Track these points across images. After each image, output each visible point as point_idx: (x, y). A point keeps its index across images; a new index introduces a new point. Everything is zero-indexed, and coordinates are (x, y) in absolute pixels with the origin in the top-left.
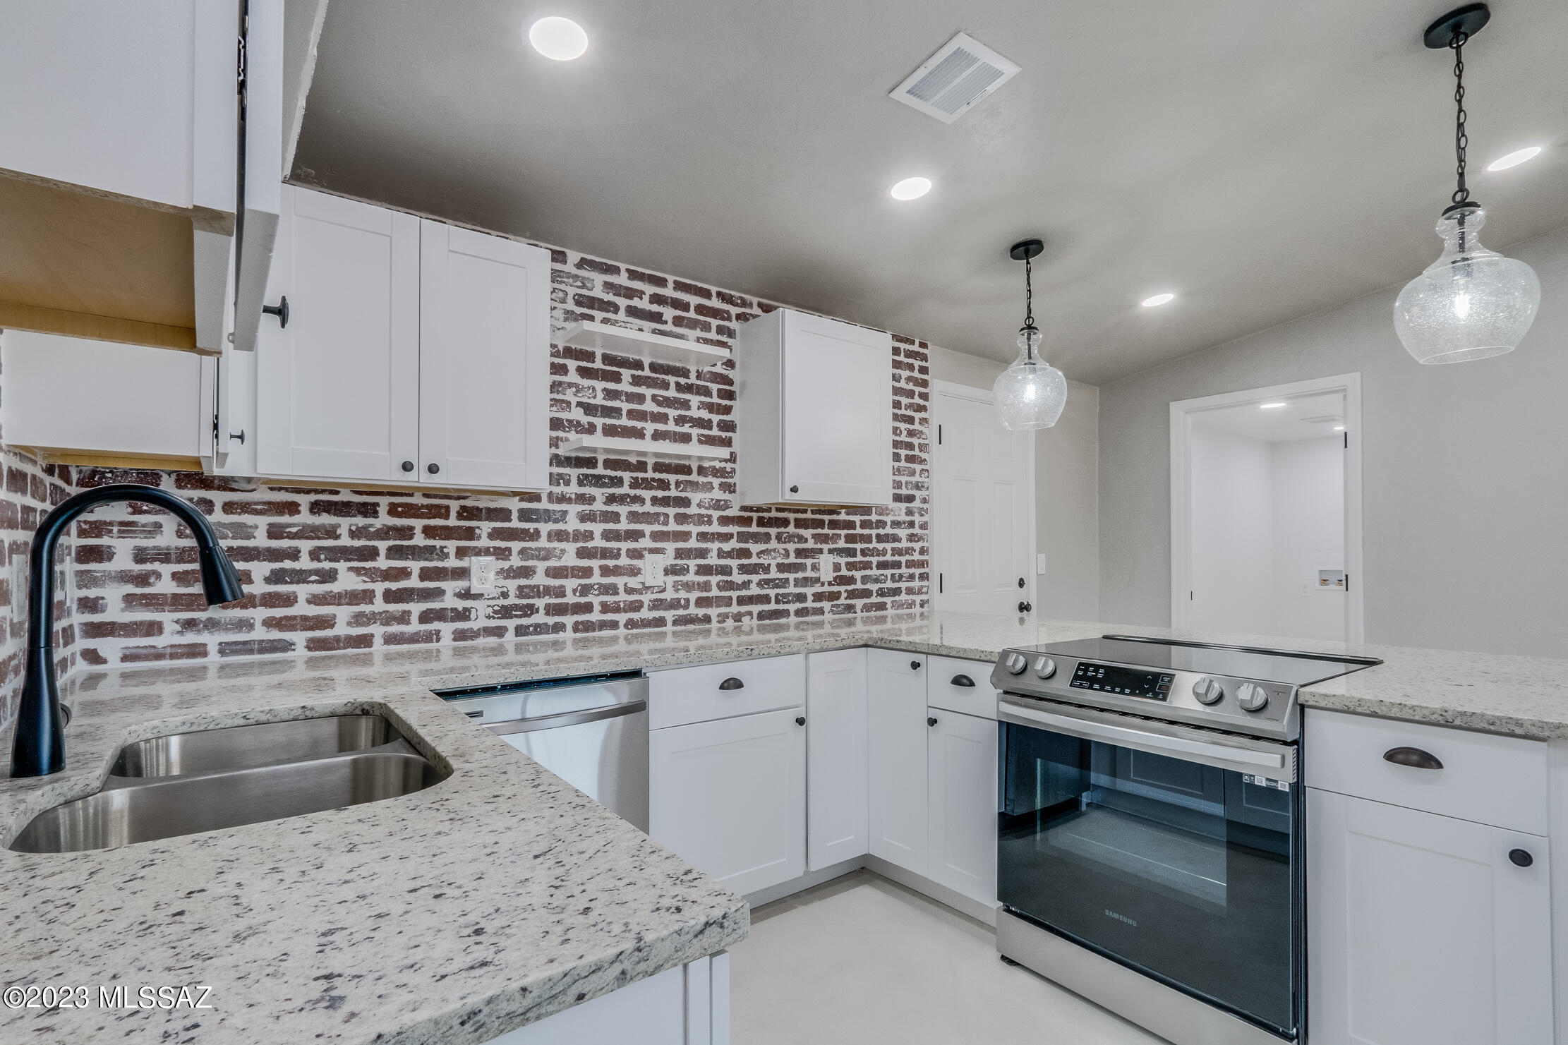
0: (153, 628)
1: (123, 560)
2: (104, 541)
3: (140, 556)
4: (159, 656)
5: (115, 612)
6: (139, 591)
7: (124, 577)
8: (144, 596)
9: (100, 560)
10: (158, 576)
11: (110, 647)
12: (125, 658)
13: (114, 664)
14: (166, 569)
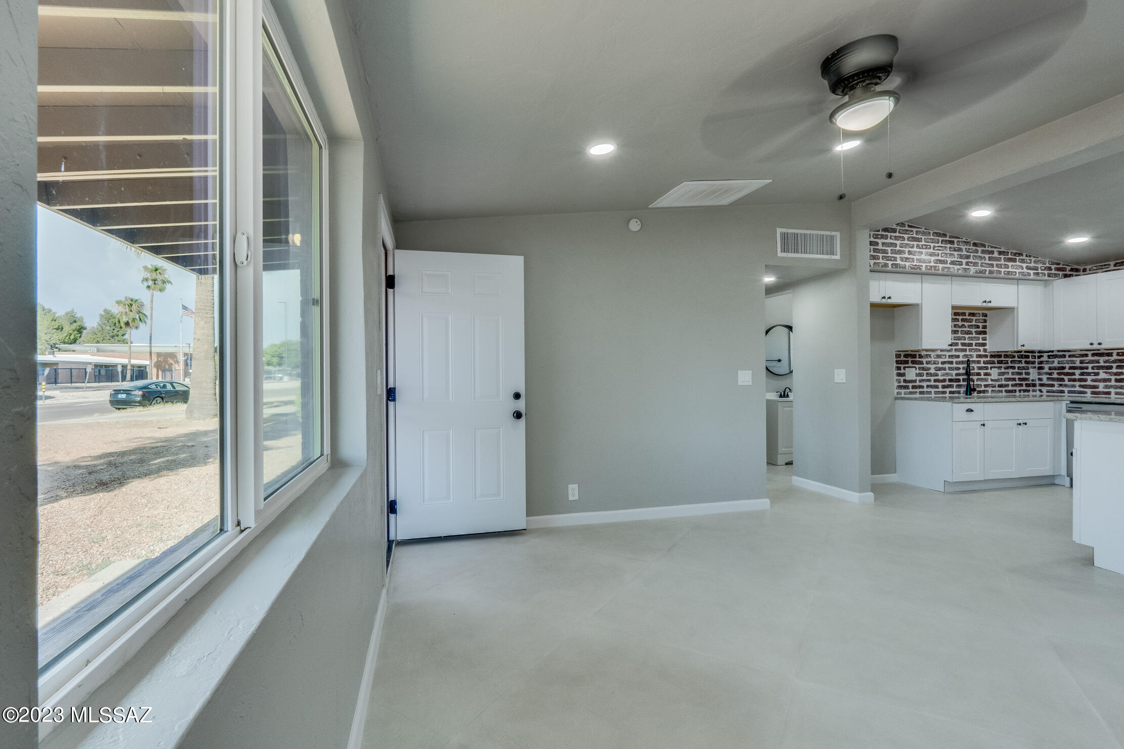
0: (1053, 386)
1: (1046, 370)
2: (1042, 365)
3: (1050, 368)
4: (1054, 392)
5: (1045, 381)
6: (1050, 377)
7: (1047, 373)
8: (1051, 378)
9: (1042, 370)
10: (1054, 373)
11: (1044, 389)
12: (1047, 392)
13: (1045, 393)
14: (1056, 372)
